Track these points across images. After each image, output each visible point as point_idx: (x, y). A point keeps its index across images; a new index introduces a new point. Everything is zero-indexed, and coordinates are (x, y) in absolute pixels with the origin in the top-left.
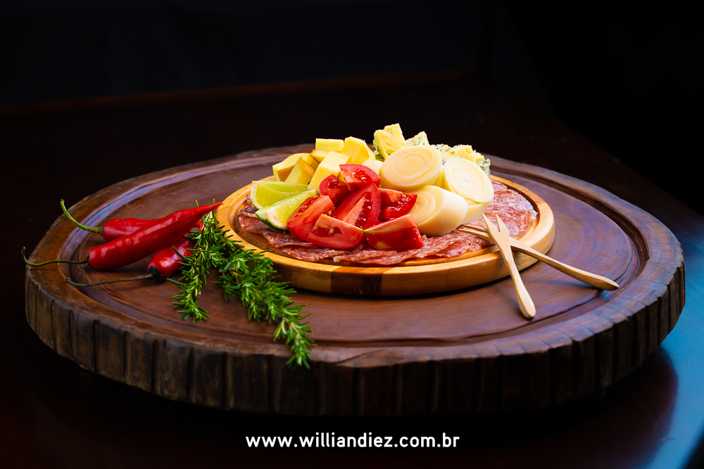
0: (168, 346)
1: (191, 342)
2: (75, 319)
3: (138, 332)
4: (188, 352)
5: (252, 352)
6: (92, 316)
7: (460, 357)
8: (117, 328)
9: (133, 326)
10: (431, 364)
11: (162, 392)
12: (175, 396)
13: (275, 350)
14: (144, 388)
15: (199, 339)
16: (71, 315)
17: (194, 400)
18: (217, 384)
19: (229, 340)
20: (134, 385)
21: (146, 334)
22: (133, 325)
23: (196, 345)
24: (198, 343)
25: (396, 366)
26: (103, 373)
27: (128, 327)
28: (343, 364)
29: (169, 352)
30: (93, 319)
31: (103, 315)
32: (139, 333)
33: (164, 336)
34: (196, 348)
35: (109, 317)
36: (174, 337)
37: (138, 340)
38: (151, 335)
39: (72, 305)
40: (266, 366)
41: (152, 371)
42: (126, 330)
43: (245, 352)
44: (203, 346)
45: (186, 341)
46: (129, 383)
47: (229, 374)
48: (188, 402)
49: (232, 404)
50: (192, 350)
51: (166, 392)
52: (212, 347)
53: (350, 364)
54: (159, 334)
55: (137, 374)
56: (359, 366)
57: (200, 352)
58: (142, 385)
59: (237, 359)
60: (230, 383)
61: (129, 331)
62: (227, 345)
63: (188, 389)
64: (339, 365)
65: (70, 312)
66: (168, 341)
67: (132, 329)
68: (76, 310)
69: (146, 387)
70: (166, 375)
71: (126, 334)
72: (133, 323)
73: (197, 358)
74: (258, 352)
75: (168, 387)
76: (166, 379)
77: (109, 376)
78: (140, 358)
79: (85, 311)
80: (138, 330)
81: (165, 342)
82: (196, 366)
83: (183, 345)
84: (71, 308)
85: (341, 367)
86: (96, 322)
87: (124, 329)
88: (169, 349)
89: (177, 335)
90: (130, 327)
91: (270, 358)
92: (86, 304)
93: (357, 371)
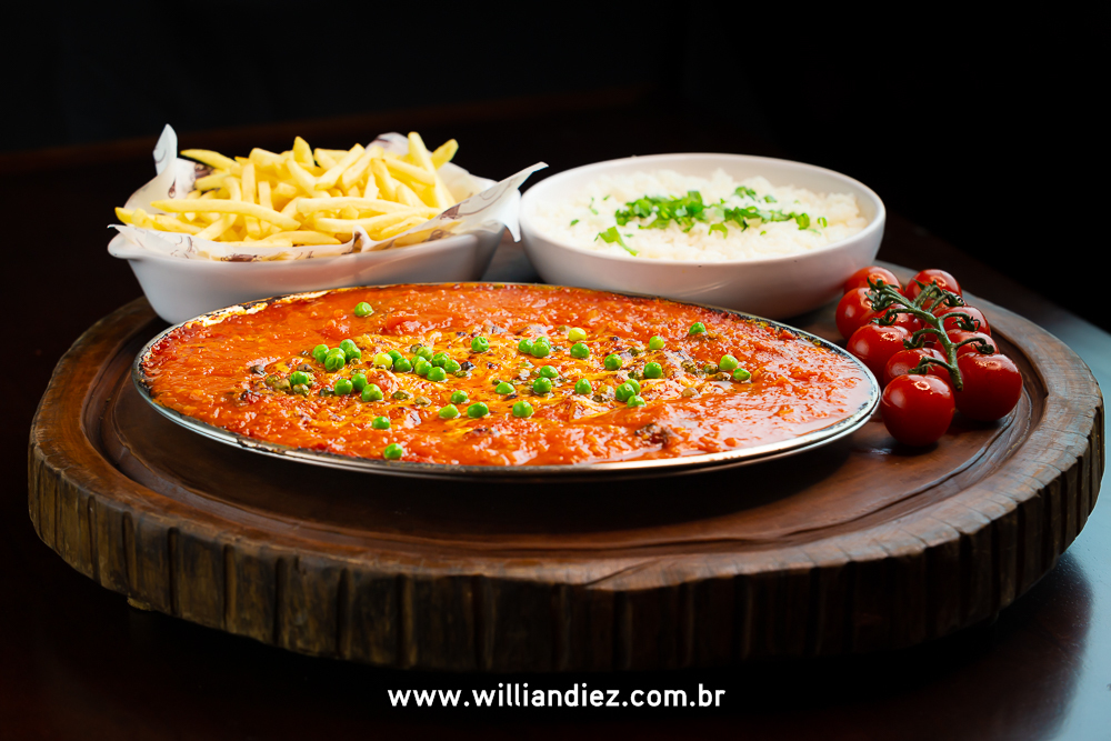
0: (301, 568)
1: (342, 559)
2: (135, 527)
3: (249, 545)
4: (337, 575)
5: (446, 572)
6: (166, 521)
7: (786, 567)
8: (211, 540)
9: (239, 537)
10: (740, 579)
11: (292, 642)
12: (316, 649)
13: (483, 567)
14: (260, 639)
15: (354, 554)
16: (127, 521)
17: (348, 654)
18: (388, 628)
19: (404, 553)
20: (244, 633)
21: (262, 548)
22: (238, 533)
23: (351, 563)
24: (353, 561)
25: (684, 587)
26: (186, 615)
27: (230, 539)
28: (596, 587)
29: (305, 577)
30: (167, 527)
31: (184, 519)
32: (251, 547)
33: (294, 551)
34: (350, 568)
35: (193, 521)
36: (311, 552)
37: (248, 559)
38: (272, 549)
39: (127, 504)
40: (469, 595)
41: (274, 610)
42: (228, 542)
43: (434, 572)
44: (363, 565)
45: (333, 557)
46: (233, 629)
47: (409, 609)
48: (337, 658)
49: (412, 658)
50: (344, 573)
51: (300, 644)
52: (378, 566)
53: (608, 586)
54: (286, 548)
55: (248, 616)
56: (623, 588)
57: (358, 574)
58: (257, 634)
59: (422, 584)
60: (410, 624)
61: (233, 544)
62: (402, 562)
63: (338, 637)
64: (590, 587)
65: (126, 517)
66: (301, 559)
67: (238, 540)
68: (136, 513)
69: (264, 635)
70: (299, 615)
71: (227, 549)
72: (236, 530)
73: (353, 585)
74: (455, 572)
75: (304, 634)
76: (300, 621)
77: (197, 620)
78: (253, 588)
79: (152, 514)
80: (248, 542)
81: (296, 561)
82: (351, 599)
83: (328, 565)
84: (126, 510)
85: (593, 591)
86: (173, 531)
87: (223, 542)
88: (305, 572)
89: (316, 549)
90: (234, 538)
91: (477, 581)
92: (151, 502)
93: (620, 597)
